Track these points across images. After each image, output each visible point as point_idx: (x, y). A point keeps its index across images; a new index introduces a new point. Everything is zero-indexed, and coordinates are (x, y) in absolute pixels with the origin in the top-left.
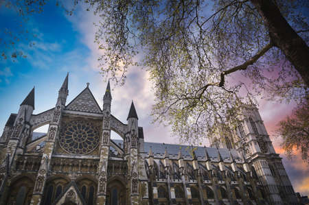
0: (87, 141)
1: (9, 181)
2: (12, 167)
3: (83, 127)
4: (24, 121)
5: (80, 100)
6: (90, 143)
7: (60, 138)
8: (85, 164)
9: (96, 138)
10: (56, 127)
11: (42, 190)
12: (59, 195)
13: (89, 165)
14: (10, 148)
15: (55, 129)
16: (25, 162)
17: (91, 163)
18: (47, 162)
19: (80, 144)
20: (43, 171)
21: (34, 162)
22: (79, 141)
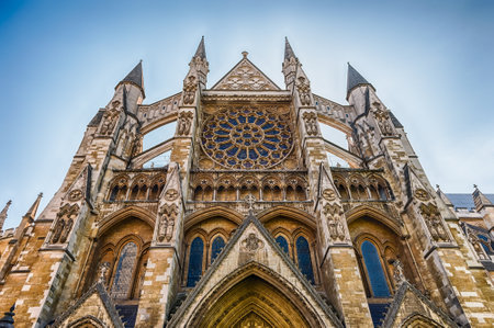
0: (264, 143)
1: (95, 228)
2: (101, 195)
3: (252, 119)
4: (121, 105)
5: (235, 79)
6: (273, 147)
7: (204, 142)
8: (272, 185)
9: (284, 135)
10: (193, 110)
11: (175, 237)
12: (220, 249)
13: (282, 184)
14: (95, 155)
15: (189, 115)
16: (130, 184)
17: (287, 180)
18: (181, 179)
19: (252, 150)
20: (173, 195)
21: (149, 183)
22: (248, 143)
